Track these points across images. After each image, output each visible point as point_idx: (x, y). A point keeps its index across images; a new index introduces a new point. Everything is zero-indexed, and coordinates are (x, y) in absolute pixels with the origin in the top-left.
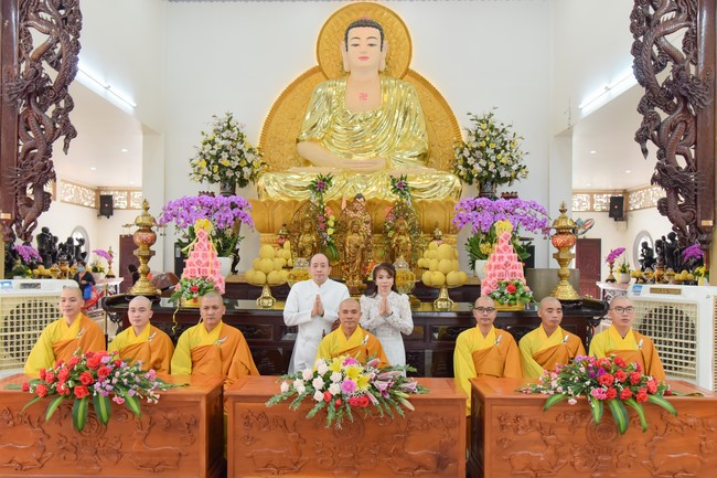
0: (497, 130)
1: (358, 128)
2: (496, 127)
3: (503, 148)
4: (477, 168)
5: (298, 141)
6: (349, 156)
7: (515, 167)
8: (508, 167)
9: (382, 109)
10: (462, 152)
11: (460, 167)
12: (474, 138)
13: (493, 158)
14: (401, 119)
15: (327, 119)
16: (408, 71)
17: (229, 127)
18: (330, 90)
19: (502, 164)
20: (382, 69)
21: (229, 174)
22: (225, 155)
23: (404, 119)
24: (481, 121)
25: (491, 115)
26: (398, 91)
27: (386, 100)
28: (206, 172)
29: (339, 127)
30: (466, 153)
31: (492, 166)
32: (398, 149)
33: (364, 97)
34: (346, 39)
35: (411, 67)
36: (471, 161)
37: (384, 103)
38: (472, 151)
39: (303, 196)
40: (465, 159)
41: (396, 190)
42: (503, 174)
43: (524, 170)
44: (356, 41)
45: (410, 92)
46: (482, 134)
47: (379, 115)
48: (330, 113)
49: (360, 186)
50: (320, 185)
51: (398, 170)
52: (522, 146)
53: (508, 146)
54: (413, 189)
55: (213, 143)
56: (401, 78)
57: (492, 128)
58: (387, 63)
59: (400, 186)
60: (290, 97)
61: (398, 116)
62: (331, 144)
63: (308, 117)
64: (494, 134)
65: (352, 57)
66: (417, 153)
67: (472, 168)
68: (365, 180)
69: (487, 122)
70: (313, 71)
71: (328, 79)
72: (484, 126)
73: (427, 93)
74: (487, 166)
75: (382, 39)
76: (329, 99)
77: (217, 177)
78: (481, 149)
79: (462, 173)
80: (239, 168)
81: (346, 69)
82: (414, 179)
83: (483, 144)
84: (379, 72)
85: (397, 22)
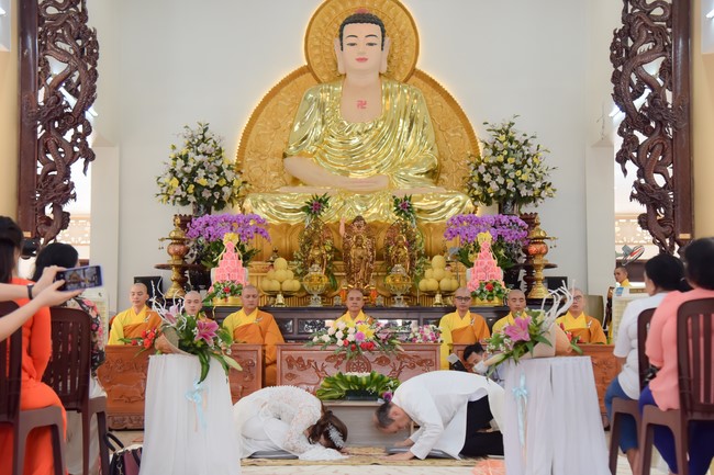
0: (517, 142)
1: (356, 141)
2: (516, 139)
3: (525, 162)
4: (494, 186)
5: (285, 156)
6: (346, 174)
7: (538, 185)
8: (529, 185)
9: (384, 119)
10: (477, 168)
11: (475, 185)
12: (491, 152)
13: (512, 175)
14: (406, 129)
15: (319, 131)
16: (414, 71)
17: (203, 140)
18: (322, 95)
19: (522, 181)
20: (384, 71)
21: (206, 194)
22: (201, 173)
23: (410, 129)
24: (499, 131)
25: (511, 124)
26: (402, 96)
27: (387, 108)
28: (180, 192)
29: (334, 140)
30: (482, 169)
31: (510, 183)
32: (403, 165)
33: (362, 105)
34: (341, 36)
35: (418, 66)
36: (487, 178)
37: (386, 112)
38: (488, 167)
39: (294, 219)
40: (481, 176)
41: (399, 212)
42: (524, 193)
43: (549, 189)
44: (352, 40)
45: (416, 97)
46: (500, 147)
47: (380, 126)
48: (323, 123)
49: (359, 208)
50: (316, 207)
51: (403, 189)
52: (546, 161)
53: (530, 161)
54: (420, 211)
55: (185, 158)
56: (406, 81)
57: (511, 140)
58: (389, 62)
59: (404, 207)
60: (273, 102)
61: (403, 125)
62: (325, 160)
63: (296, 128)
64: (514, 146)
65: (348, 58)
66: (424, 170)
67: (489, 186)
68: (364, 201)
69: (507, 132)
70: (301, 72)
71: (319, 82)
72: (503, 138)
73: (437, 97)
74: (506, 183)
75: (383, 36)
76: (321, 106)
77: (192, 199)
78: (499, 164)
79: (476, 193)
80: (218, 188)
81: (341, 70)
82: (419, 199)
83: (501, 158)
84: (380, 74)
85: (402, 12)
